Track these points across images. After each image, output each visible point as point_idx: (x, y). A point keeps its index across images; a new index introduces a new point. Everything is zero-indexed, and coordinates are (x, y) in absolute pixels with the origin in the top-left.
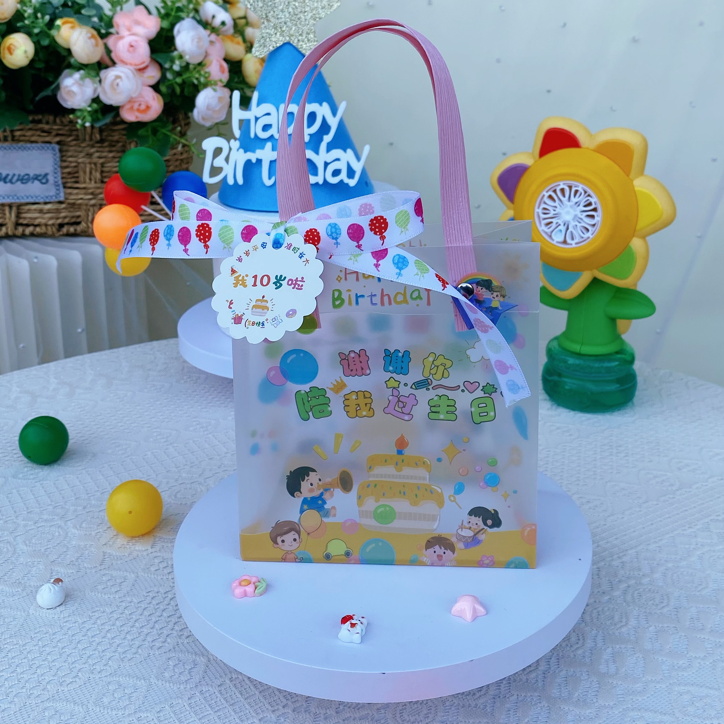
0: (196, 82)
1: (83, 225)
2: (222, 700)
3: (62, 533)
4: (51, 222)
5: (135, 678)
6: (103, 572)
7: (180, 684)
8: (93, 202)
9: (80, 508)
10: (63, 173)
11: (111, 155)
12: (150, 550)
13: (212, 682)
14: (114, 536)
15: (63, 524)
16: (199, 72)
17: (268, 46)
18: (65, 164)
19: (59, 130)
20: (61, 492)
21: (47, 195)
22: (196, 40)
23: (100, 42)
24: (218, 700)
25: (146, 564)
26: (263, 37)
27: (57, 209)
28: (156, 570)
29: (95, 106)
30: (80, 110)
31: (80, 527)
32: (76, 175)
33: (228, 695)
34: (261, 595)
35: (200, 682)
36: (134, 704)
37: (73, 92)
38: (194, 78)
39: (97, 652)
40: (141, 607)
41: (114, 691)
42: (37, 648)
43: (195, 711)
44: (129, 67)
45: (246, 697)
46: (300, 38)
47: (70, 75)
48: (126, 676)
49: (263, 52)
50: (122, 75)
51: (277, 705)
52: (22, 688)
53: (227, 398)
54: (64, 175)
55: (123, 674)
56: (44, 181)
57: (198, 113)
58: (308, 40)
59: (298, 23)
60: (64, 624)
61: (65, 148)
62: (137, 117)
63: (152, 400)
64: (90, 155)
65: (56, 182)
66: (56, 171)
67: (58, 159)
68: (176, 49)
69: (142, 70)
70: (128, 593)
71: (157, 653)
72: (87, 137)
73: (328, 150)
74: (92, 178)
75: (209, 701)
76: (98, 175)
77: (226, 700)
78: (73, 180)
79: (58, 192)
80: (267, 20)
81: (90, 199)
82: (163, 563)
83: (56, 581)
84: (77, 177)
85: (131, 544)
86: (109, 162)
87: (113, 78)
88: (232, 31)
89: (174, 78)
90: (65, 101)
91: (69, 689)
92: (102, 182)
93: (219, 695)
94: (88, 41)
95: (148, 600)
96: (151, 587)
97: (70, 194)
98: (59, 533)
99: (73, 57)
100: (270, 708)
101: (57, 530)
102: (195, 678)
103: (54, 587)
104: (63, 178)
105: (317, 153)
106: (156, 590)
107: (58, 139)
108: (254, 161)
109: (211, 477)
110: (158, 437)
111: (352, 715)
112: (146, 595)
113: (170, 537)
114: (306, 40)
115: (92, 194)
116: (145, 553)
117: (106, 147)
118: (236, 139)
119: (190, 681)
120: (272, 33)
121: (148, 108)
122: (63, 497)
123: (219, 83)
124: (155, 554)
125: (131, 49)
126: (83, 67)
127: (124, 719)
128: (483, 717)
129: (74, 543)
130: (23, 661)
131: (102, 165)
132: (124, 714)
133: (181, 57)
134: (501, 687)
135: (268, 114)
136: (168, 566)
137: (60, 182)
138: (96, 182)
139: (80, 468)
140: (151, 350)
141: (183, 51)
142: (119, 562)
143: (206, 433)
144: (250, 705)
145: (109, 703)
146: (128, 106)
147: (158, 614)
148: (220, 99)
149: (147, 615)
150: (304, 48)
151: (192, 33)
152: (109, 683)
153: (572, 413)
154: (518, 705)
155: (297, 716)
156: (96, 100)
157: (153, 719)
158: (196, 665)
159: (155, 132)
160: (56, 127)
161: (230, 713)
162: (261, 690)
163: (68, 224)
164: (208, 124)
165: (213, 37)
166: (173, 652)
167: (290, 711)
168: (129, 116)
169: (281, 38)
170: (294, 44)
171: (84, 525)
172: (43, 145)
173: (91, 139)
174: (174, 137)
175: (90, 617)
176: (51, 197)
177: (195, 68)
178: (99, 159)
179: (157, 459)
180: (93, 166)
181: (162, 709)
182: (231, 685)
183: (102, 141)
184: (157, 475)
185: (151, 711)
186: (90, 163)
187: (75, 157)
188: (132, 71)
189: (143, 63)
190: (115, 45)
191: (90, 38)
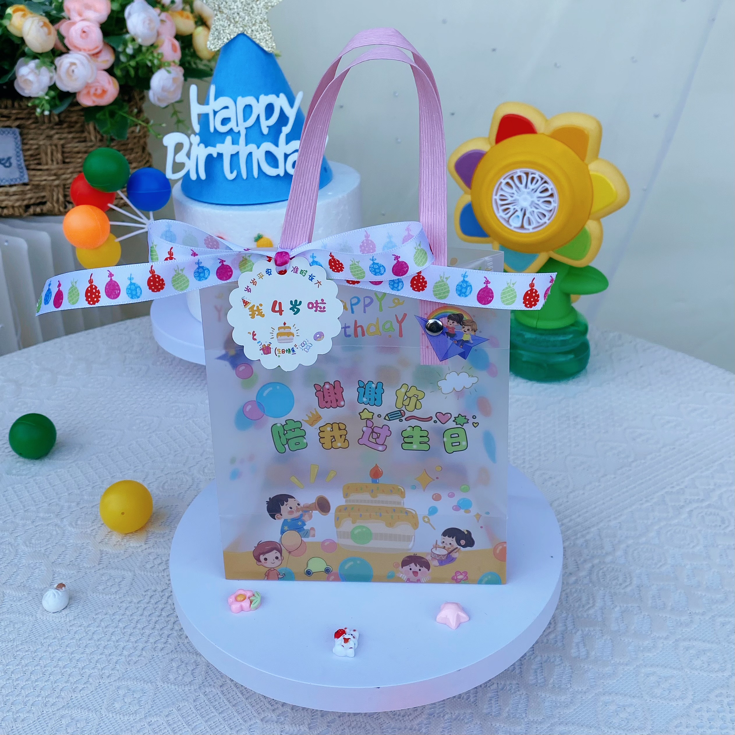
0: (149, 64)
1: (49, 205)
2: (225, 701)
3: (59, 532)
4: (17, 204)
5: (142, 682)
6: (101, 572)
7: (185, 686)
8: (57, 182)
9: (74, 504)
10: (25, 156)
11: (70, 136)
12: (144, 546)
13: (214, 683)
14: (109, 532)
16: (152, 53)
17: (222, 38)
18: (27, 147)
19: (18, 114)
20: (54, 487)
21: (11, 177)
22: (147, 22)
23: (53, 29)
24: (222, 701)
25: (141, 562)
26: (217, 30)
27: (23, 191)
28: (151, 568)
29: (52, 93)
30: (37, 98)
31: (76, 525)
32: (38, 157)
33: (231, 696)
34: (256, 609)
35: (203, 683)
36: (144, 708)
37: (30, 81)
39: (104, 656)
40: (141, 606)
41: (124, 696)
43: (201, 713)
44: (82, 53)
46: (253, 28)
47: (26, 64)
48: (134, 679)
49: (218, 44)
50: (77, 61)
53: (202, 380)
54: (27, 158)
55: (130, 678)
56: (7, 164)
57: (154, 95)
58: (262, 30)
59: (250, 13)
60: (71, 628)
61: (25, 131)
62: (94, 102)
63: (131, 385)
64: (50, 137)
65: (19, 165)
66: (18, 154)
67: (19, 143)
68: (127, 32)
69: (96, 55)
70: (127, 592)
71: (160, 655)
72: (46, 120)
73: (287, 143)
74: (54, 159)
75: (213, 702)
76: (59, 156)
77: (229, 701)
78: (36, 162)
79: (22, 174)
80: (220, 12)
81: (54, 180)
82: (157, 559)
83: (59, 586)
84: (39, 159)
85: (125, 540)
86: (70, 143)
87: (68, 65)
88: (181, 6)
89: (129, 61)
90: (23, 89)
92: (64, 162)
93: (221, 696)
94: (41, 30)
95: (147, 599)
96: (148, 585)
97: (34, 176)
98: (57, 531)
99: (26, 46)
102: (198, 679)
103: (58, 593)
104: (25, 161)
105: (277, 145)
106: (153, 588)
107: (17, 123)
108: (215, 155)
109: (194, 466)
110: (141, 425)
112: (144, 594)
113: (162, 532)
114: (259, 29)
115: (55, 175)
116: (140, 550)
117: (64, 128)
118: (196, 134)
119: (194, 681)
120: (226, 25)
121: (104, 92)
123: (172, 64)
124: (149, 551)
125: (84, 35)
126: (39, 56)
127: (136, 724)
128: (467, 707)
130: (36, 668)
131: (63, 146)
132: (135, 719)
133: (133, 40)
135: (226, 107)
136: (163, 563)
137: (23, 165)
138: (58, 163)
140: (125, 329)
141: (135, 34)
142: (116, 561)
143: (186, 419)
144: (251, 705)
145: (121, 708)
146: (85, 92)
147: (157, 613)
148: (174, 80)
149: (148, 615)
150: (258, 38)
151: (143, 16)
152: (119, 687)
153: (530, 383)
154: (499, 694)
156: (53, 87)
158: (198, 665)
159: (112, 114)
160: (14, 111)
161: (233, 714)
163: (34, 204)
164: (163, 105)
165: (164, 15)
166: (174, 653)
168: (86, 101)
169: (235, 29)
170: (248, 35)
171: (79, 522)
172: (4, 129)
173: (50, 121)
174: (131, 119)
175: (95, 620)
176: (16, 180)
177: (148, 50)
178: (59, 140)
179: (142, 449)
180: (54, 147)
181: (170, 712)
182: (232, 685)
183: (60, 123)
184: (143, 466)
185: (160, 715)
186: (51, 145)
187: (36, 139)
188: (86, 57)
189: (97, 48)
190: (68, 30)
191: (42, 27)
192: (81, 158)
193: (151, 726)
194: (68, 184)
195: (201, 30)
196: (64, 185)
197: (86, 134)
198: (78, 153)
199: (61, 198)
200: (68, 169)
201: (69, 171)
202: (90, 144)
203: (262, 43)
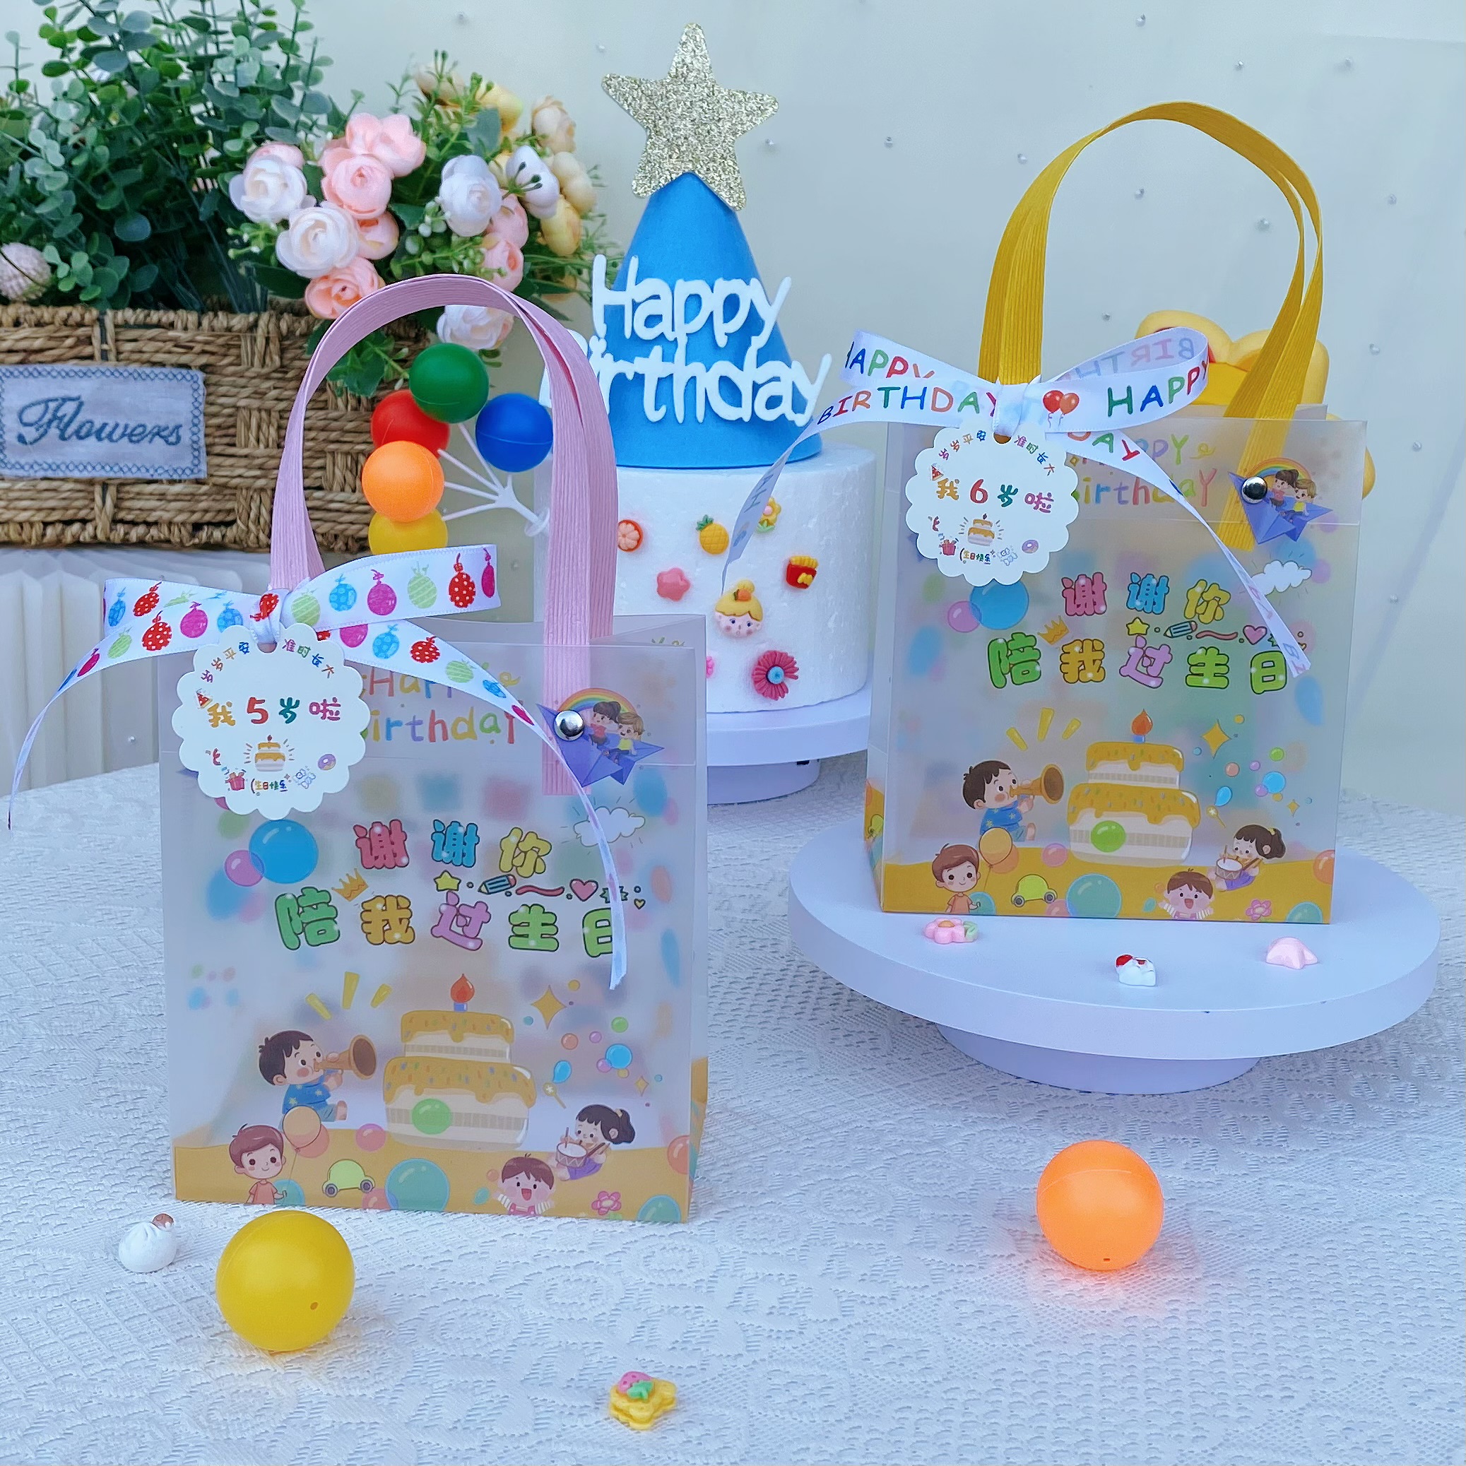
1: (239, 527)
4: (180, 518)
8: (261, 482)
10: (207, 426)
17: (658, 177)
18: (213, 409)
19: (207, 343)
21: (175, 466)
27: (193, 495)
32: (231, 431)
46: (710, 164)
49: (649, 187)
54: (210, 431)
56: (172, 439)
57: (444, 328)
61: (214, 379)
64: (260, 394)
65: (194, 442)
66: (196, 421)
67: (200, 400)
72: (257, 362)
73: (760, 363)
74: (262, 437)
76: (273, 433)
78: (226, 440)
79: (196, 462)
81: (257, 477)
84: (234, 436)
97: (219, 466)
104: (206, 435)
105: (740, 366)
107: (204, 360)
108: (630, 376)
114: (720, 169)
115: (260, 468)
118: (599, 337)
125: (359, 179)
131: (281, 415)
135: (657, 297)
137: (202, 442)
138: (267, 446)
150: (717, 183)
160: (200, 338)
163: (209, 524)
169: (680, 164)
170: (700, 176)
172: (175, 371)
173: (263, 364)
176: (183, 470)
180: (264, 414)
183: (282, 368)
186: (259, 410)
187: (231, 396)
197: (328, 395)
202: (333, 414)
203: (723, 193)
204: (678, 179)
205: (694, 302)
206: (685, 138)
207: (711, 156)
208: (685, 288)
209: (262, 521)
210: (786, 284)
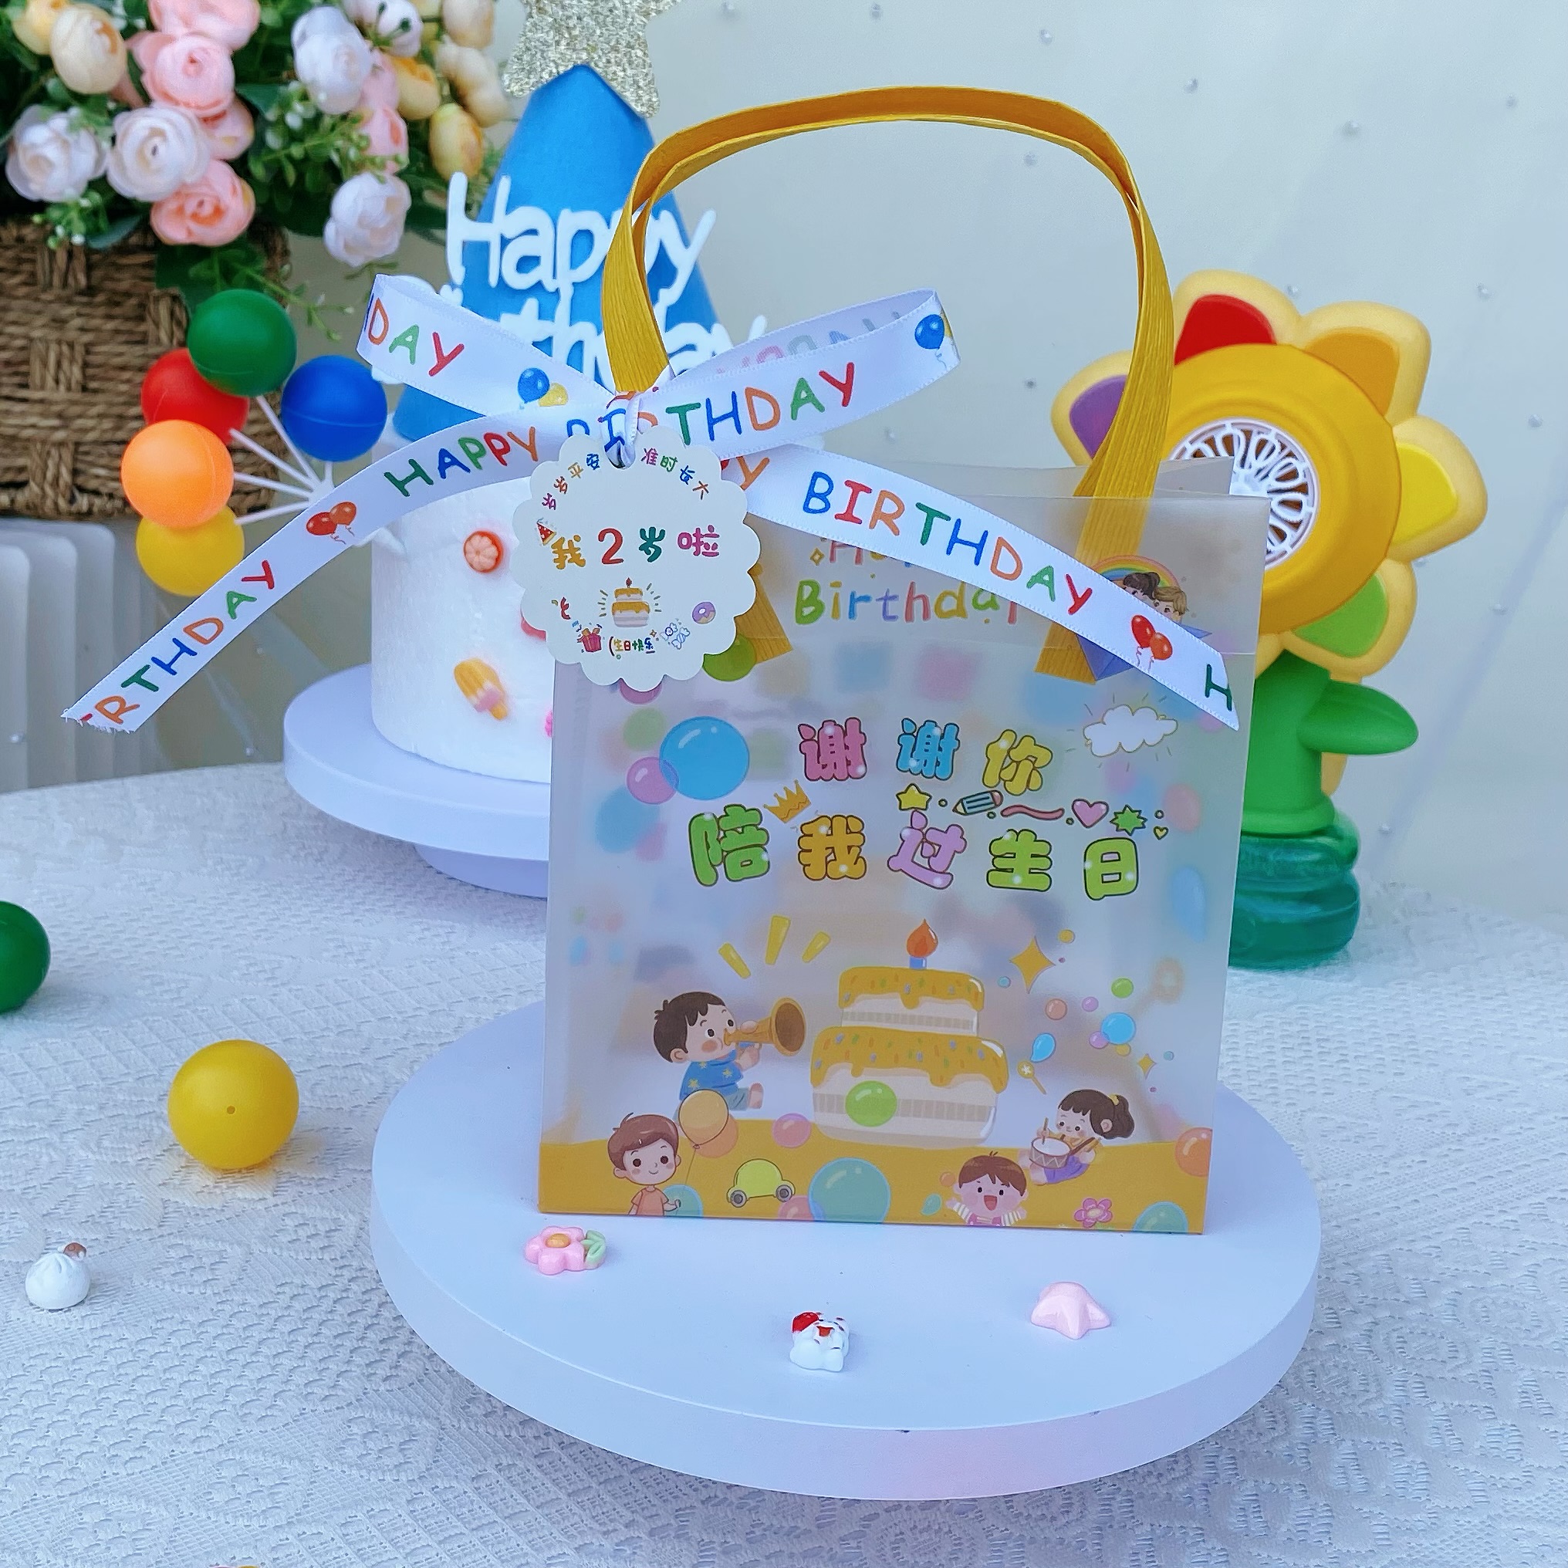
0: (335, 158)
1: (32, 489)
2: (485, 1508)
3: (55, 1157)
6: (167, 1241)
7: (384, 1472)
8: (60, 435)
9: (93, 1108)
11: (110, 325)
12: (271, 1200)
13: (457, 1472)
14: (182, 1167)
15: (56, 1139)
16: (344, 134)
20: (41, 1072)
22: (344, 58)
23: (121, 46)
24: (476, 1506)
25: (266, 1229)
28: (291, 1242)
29: (96, 196)
30: (62, 206)
31: (99, 1147)
32: (23, 368)
33: (498, 1499)
35: (428, 1469)
36: (285, 1507)
37: (46, 160)
38: (336, 147)
39: (181, 1402)
40: (268, 1314)
41: (235, 1480)
42: (40, 1387)
43: (426, 1527)
44: (182, 109)
45: (538, 1504)
46: (612, 56)
47: (42, 121)
48: (255, 1453)
49: (527, 83)
50: (166, 127)
51: (611, 1521)
52: (23, 1464)
55: (248, 1448)
57: (337, 231)
58: (630, 63)
60: (96, 1343)
62: (190, 233)
63: (221, 891)
64: (60, 323)
68: (293, 77)
69: (211, 121)
70: (232, 1285)
71: (320, 1409)
72: (56, 281)
73: (670, 323)
74: (62, 378)
75: (455, 1508)
76: (76, 373)
77: (494, 1508)
78: (17, 380)
81: (54, 429)
82: (305, 1227)
83: (71, 1248)
84: (26, 374)
85: (224, 1186)
86: (105, 342)
87: (146, 132)
88: (415, 48)
89: (286, 146)
90: (26, 182)
91: (130, 1472)
92: (84, 389)
93: (475, 1498)
94: (96, 40)
95: (284, 1300)
96: (284, 1275)
97: (8, 414)
98: (49, 1155)
99: (55, 75)
100: (596, 1526)
101: (44, 1150)
102: (417, 1462)
103: (66, 1260)
106: (297, 1281)
109: (388, 1057)
110: (252, 969)
111: (784, 1548)
112: (276, 1290)
113: (314, 1176)
114: (624, 61)
115: (60, 415)
116: (260, 1206)
117: (98, 305)
118: (453, 286)
119: (406, 1466)
120: (550, 41)
121: (218, 212)
122: (47, 1085)
123: (390, 166)
124: (287, 1209)
125: (192, 67)
126: (79, 102)
129: (89, 1178)
130: (13, 1412)
131: (88, 349)
132: (264, 1526)
133: (305, 97)
134: (1112, 1508)
135: (531, 232)
136: (317, 1234)
138: (69, 389)
139: (77, 1025)
141: (314, 82)
142: (202, 1222)
145: (227, 1503)
146: (172, 206)
147: (310, 1330)
148: (390, 202)
149: (286, 1332)
150: (620, 80)
151: (336, 41)
152: (220, 1463)
155: (660, 1545)
156: (99, 184)
157: (333, 1539)
158: (414, 1436)
159: (228, 270)
161: (507, 1534)
162: (570, 1491)
164: (357, 261)
165: (377, 58)
166: (356, 1408)
167: (642, 1535)
168: (172, 230)
169: (569, 53)
170: (598, 70)
171: (106, 1143)
173: (65, 284)
175: (154, 1331)
177: (333, 128)
178: (79, 333)
179: (257, 1015)
180: (65, 349)
185: (325, 1522)
186: (59, 342)
187: (24, 324)
188: (190, 120)
189: (217, 103)
190: (154, 57)
191: (99, 32)
192: (128, 381)
193: (304, 1543)
194: (85, 444)
195: (452, 109)
196: (77, 444)
197: (147, 326)
198: (123, 368)
199: (66, 476)
200: (94, 405)
201: (95, 411)
202: (153, 350)
203: (627, 94)
204: (567, 74)
205: (584, 239)
206: (579, 18)
207: (612, 44)
208: (572, 221)
209: (61, 483)
210: (708, 220)
